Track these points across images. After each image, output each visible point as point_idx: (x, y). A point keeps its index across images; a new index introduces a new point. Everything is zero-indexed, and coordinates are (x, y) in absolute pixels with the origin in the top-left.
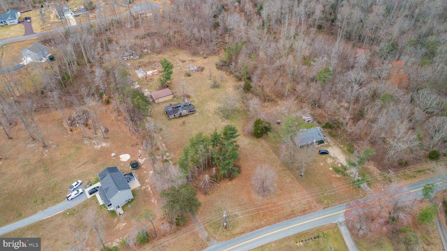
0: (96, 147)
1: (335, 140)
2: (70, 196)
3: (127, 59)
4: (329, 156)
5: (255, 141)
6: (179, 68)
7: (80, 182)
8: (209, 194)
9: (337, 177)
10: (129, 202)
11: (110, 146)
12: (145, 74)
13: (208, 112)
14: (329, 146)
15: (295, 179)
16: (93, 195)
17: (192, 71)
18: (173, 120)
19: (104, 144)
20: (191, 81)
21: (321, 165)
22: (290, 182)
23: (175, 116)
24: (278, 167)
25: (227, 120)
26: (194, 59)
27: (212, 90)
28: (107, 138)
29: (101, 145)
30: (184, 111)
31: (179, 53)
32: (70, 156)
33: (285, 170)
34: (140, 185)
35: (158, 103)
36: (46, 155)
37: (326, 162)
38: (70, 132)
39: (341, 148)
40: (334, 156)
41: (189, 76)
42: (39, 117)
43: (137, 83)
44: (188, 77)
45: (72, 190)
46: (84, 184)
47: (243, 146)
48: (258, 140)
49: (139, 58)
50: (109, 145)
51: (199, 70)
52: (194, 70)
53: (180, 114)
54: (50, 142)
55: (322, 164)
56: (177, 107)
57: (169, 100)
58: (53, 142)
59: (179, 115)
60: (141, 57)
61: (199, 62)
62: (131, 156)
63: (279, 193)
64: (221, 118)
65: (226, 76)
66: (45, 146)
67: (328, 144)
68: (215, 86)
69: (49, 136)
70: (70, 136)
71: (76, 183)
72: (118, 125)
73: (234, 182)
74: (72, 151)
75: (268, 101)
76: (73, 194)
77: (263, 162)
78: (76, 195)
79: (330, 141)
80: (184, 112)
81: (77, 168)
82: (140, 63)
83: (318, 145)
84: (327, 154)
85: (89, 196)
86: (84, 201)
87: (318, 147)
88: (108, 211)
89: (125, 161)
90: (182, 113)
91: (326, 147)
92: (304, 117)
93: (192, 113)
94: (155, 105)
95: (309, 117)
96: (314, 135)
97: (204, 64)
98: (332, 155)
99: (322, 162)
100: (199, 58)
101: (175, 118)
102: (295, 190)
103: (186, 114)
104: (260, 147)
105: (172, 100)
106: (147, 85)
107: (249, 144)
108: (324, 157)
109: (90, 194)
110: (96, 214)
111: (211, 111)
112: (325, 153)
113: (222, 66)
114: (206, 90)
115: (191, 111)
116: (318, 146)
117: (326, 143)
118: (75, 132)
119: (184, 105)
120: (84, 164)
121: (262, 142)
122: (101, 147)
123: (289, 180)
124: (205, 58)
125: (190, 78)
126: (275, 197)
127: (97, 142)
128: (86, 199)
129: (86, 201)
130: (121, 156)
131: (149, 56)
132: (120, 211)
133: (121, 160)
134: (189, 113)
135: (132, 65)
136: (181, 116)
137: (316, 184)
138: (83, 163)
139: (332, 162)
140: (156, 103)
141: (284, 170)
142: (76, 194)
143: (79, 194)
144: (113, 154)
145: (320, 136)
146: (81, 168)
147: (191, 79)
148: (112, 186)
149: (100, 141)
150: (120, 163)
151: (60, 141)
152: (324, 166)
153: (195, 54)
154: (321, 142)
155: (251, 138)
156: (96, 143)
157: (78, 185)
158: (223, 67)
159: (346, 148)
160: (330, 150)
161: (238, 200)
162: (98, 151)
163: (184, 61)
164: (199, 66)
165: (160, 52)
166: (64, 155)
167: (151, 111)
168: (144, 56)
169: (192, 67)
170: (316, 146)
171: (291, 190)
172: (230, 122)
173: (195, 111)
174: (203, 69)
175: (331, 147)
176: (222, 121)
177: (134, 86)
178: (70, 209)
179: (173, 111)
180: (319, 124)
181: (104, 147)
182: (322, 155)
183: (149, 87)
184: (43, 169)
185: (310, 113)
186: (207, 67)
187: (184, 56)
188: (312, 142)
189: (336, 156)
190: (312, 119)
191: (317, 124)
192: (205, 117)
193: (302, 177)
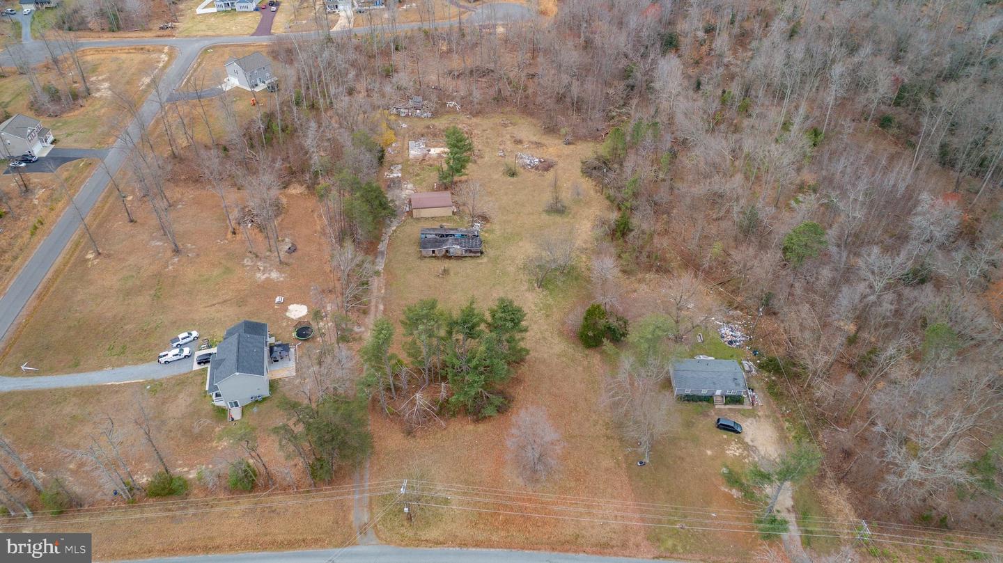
0: (258, 275)
1: (774, 406)
2: (164, 356)
3: (407, 116)
4: (739, 437)
5: (579, 353)
6: (500, 154)
7: (195, 334)
8: (414, 437)
9: (732, 496)
10: (258, 401)
11: (282, 282)
12: (425, 152)
13: (509, 262)
14: (752, 414)
15: (624, 465)
16: (203, 366)
17: (524, 166)
18: (427, 260)
19: (274, 275)
20: (511, 187)
21: (707, 454)
22: (607, 470)
23: (433, 252)
24: (598, 427)
25: (541, 289)
26: (544, 142)
27: (545, 216)
28: (286, 264)
29: (268, 276)
30: (455, 246)
31: (520, 121)
32: (207, 280)
33: (612, 437)
34: (294, 374)
35: (418, 219)
36: (170, 268)
37: (723, 451)
38: (230, 235)
39: (780, 429)
40: (750, 443)
41: (513, 174)
42: (198, 193)
43: (400, 167)
44: (509, 178)
45: (175, 345)
46: (200, 340)
47: (546, 356)
48: (587, 352)
49: (430, 118)
50: (282, 279)
51: (539, 168)
52: (530, 165)
53: (447, 251)
54: (189, 245)
55: (709, 453)
56: (447, 236)
57: (444, 217)
58: (194, 247)
59: (443, 253)
60: (435, 114)
61: (551, 149)
62: (308, 312)
63: (568, 486)
64: (530, 282)
65: (592, 192)
66: (177, 251)
67: (753, 409)
68: (557, 209)
69: (193, 234)
70: (226, 241)
71: (186, 334)
72: (319, 244)
73: (481, 427)
74: (216, 272)
75: (657, 271)
76: (171, 354)
77: (572, 404)
78: (175, 358)
79: (760, 404)
80: (456, 249)
81: (206, 307)
82: (428, 127)
83: (726, 404)
84: (738, 432)
85: (196, 367)
86: (184, 374)
87: (720, 409)
88: (214, 405)
89: (294, 318)
90: (452, 251)
91: (743, 415)
92: (726, 331)
93: (472, 255)
94: (410, 220)
95: (739, 334)
96: (722, 377)
97: (558, 156)
98: (747, 440)
99: (711, 448)
100: (556, 141)
101: (435, 257)
102: (609, 490)
103: (459, 253)
104: (581, 369)
105: (448, 219)
106: (418, 175)
107: (559, 356)
108: (725, 436)
109: (199, 363)
110: (190, 404)
111: (517, 262)
112: (731, 429)
113: (595, 168)
114: (532, 214)
115: (471, 251)
116: (723, 407)
117: (746, 406)
118: (238, 237)
119: (462, 235)
120: (223, 302)
121: (595, 358)
122: (266, 278)
123: (607, 462)
124: (569, 144)
125: (512, 179)
126: (554, 490)
127: (264, 267)
128: (190, 371)
129: (186, 374)
130: (291, 307)
131: (451, 117)
132: (236, 413)
133: (287, 314)
134: (467, 255)
135: (411, 128)
136: (447, 256)
137: (668, 493)
138: (220, 301)
139: (737, 454)
140: (414, 216)
141: (608, 438)
142: (177, 355)
143: (181, 357)
144: (278, 299)
145: (737, 384)
146: (214, 308)
147: (512, 183)
148: (233, 358)
149: (271, 265)
150: (283, 319)
151: (206, 249)
152: (713, 458)
153: (551, 130)
154: (735, 400)
155: (574, 343)
156: (262, 268)
157: (188, 340)
158: (594, 172)
159: (793, 434)
160: (747, 426)
161: (467, 469)
162: (258, 285)
163: (520, 142)
164: (546, 157)
165: (480, 112)
166: (200, 276)
167: (395, 231)
168: (442, 114)
169: (529, 157)
170: (717, 407)
171: (599, 488)
172: (546, 296)
173: (482, 253)
174: (552, 166)
175: (755, 418)
176: (528, 290)
177: (392, 172)
178: (154, 380)
179: (436, 241)
180: (755, 355)
181: (271, 280)
182: (722, 431)
183: (418, 180)
184: (152, 292)
185: (745, 323)
186: (561, 164)
187: (526, 130)
188: (709, 394)
189: (755, 444)
190: (743, 339)
191: (750, 355)
192: (498, 271)
193: (643, 467)
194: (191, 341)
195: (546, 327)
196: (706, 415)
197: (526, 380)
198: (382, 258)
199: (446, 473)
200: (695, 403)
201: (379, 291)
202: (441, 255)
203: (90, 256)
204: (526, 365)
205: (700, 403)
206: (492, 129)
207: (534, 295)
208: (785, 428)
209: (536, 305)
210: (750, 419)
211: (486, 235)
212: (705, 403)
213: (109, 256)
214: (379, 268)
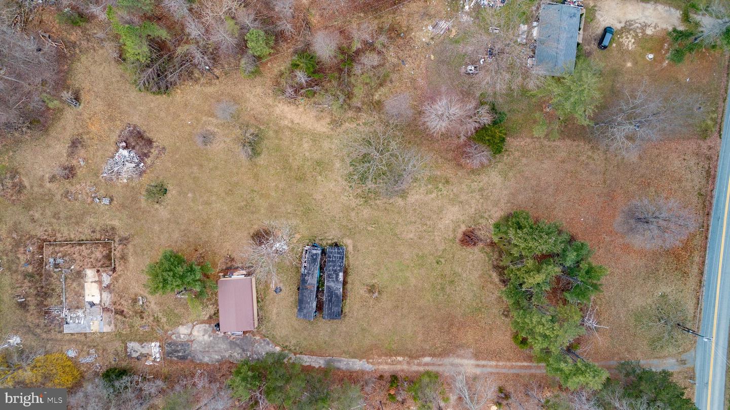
4: (617, 33)
12: (95, 309)
13: (353, 214)
14: (591, 11)
20: (189, 195)
21: (632, 68)
25: (404, 183)
26: (69, 134)
33: (606, 147)
40: (623, 25)
44: (170, 196)
52: (137, 164)
55: (629, 65)
61: (91, 127)
65: (212, 90)
67: (586, 9)
84: (609, 31)
87: (585, 39)
91: (591, 20)
96: (566, 27)
97: (113, 121)
98: (619, 26)
99: (625, 61)
100: (69, 116)
104: (525, 159)
106: (157, 320)
107: (506, 177)
108: (614, 45)
111: (354, 205)
114: (256, 175)
116: (581, 37)
117: (582, 13)
119: (318, 269)
124: (77, 99)
125: (173, 192)
135: (24, 330)
139: (633, 40)
141: (607, 150)
145: (575, 16)
158: (168, 78)
160: (604, 20)
163: (69, 170)
164: (115, 138)
167: (285, 347)
169: (114, 162)
170: (581, 41)
172: (415, 179)
174: (138, 133)
175: (595, 10)
176: (404, 196)
177: (147, 355)
183: (169, 320)
188: (577, 45)
189: (623, 21)
192: (370, 228)
195: (464, 186)
198: (340, 361)
199: (636, 296)
201: (400, 362)
207: (413, 192)
209: (429, 192)
210: (596, 15)
214: (358, 365)
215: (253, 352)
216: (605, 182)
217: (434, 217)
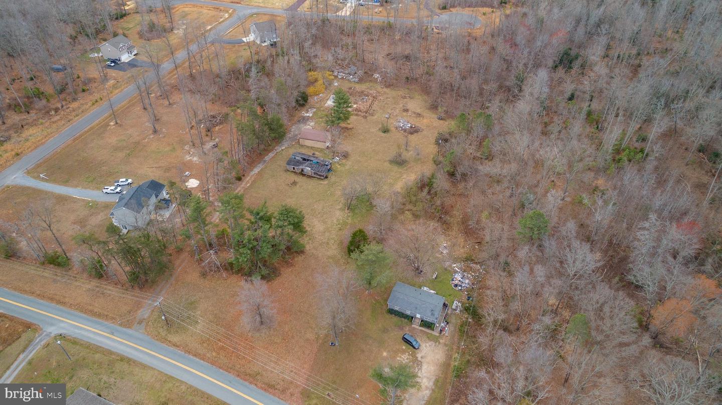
0: (187, 157)
1: (456, 340)
2: (107, 189)
3: (342, 78)
4: (413, 352)
6: (386, 116)
7: (130, 181)
8: (205, 278)
11: (196, 164)
14: (435, 340)
15: (320, 341)
17: (397, 128)
18: (288, 173)
19: (195, 159)
20: (379, 139)
21: (382, 355)
22: (308, 340)
23: (294, 168)
25: (349, 211)
26: (425, 114)
27: (387, 164)
28: (206, 154)
30: (309, 168)
31: (417, 97)
32: (159, 152)
34: (165, 220)
35: (302, 146)
36: (146, 140)
37: (396, 356)
38: (188, 129)
39: (449, 357)
40: (419, 359)
41: (386, 131)
42: (190, 99)
43: (314, 110)
44: (382, 133)
45: (114, 184)
47: (320, 255)
49: (356, 82)
50: (197, 162)
51: (407, 131)
52: (402, 128)
53: (302, 170)
54: (164, 130)
55: (385, 354)
56: (308, 160)
57: (319, 148)
58: (166, 131)
59: (300, 171)
60: (361, 81)
61: (425, 120)
62: (198, 186)
63: (275, 341)
64: (344, 204)
65: (431, 156)
66: (155, 132)
67: (438, 336)
68: (397, 161)
69: (170, 123)
70: (184, 132)
71: (124, 180)
74: (167, 149)
76: (110, 189)
78: (111, 192)
79: (447, 335)
80: (308, 170)
82: (351, 88)
83: (421, 326)
84: (415, 348)
86: (109, 202)
87: (413, 328)
88: (113, 224)
89: (188, 187)
90: (305, 171)
91: (427, 337)
92: (458, 276)
93: (319, 177)
94: (297, 145)
95: (467, 281)
96: (424, 306)
97: (427, 126)
98: (419, 356)
99: (388, 352)
100: (433, 115)
101: (295, 172)
102: (299, 353)
103: (310, 174)
104: (338, 270)
105: (321, 150)
107: (329, 257)
108: (404, 347)
110: (102, 220)
111: (346, 189)
112: (411, 344)
113: (443, 139)
114: (380, 161)
115: (318, 174)
116: (417, 327)
117: (435, 333)
118: (192, 131)
119: (317, 162)
120: (158, 168)
122: (191, 159)
123: (310, 335)
124: (441, 119)
125: (383, 135)
127: (194, 153)
128: (113, 201)
130: (191, 180)
131: (370, 85)
132: (124, 233)
133: (186, 184)
134: (315, 176)
135: (339, 87)
136: (302, 173)
137: (337, 370)
138: (158, 166)
139: (404, 362)
140: (300, 144)
142: (112, 190)
143: (114, 192)
144: (187, 173)
145: (433, 314)
146: (152, 169)
147: (381, 137)
149: (197, 153)
151: (171, 134)
152: (384, 359)
153: (434, 107)
154: (428, 325)
156: (191, 153)
157: (124, 183)
158: (442, 142)
159: (456, 363)
160: (426, 346)
161: (222, 308)
162: (183, 162)
163: (407, 110)
164: (417, 125)
165: (392, 85)
166: (158, 149)
167: (283, 150)
168: (366, 82)
169: (405, 122)
170: (413, 326)
171: (294, 349)
172: (349, 216)
173: (326, 177)
174: (417, 132)
175: (436, 343)
176: (341, 209)
177: (307, 113)
178: (95, 201)
179: (298, 162)
180: (468, 300)
181: (192, 161)
182: (405, 343)
183: (320, 121)
184: (128, 152)
185: (477, 276)
186: (425, 132)
187: (416, 104)
188: (412, 315)
189: (423, 360)
190: (468, 286)
191: (464, 299)
192: (329, 192)
193: (332, 347)
194: (126, 185)
195: (334, 236)
196: (401, 328)
197: (297, 266)
198: (262, 165)
199: (208, 306)
200: (399, 318)
201: (247, 184)
202: (298, 172)
203: (112, 124)
204: (303, 256)
205: (403, 319)
206: (394, 98)
207: (341, 214)
208: (454, 357)
209: (338, 220)
210: (432, 342)
211: (339, 167)
212: (406, 320)
213: (121, 126)
214: (256, 170)
215: (287, 141)
216: (300, 311)
217: (322, 219)
